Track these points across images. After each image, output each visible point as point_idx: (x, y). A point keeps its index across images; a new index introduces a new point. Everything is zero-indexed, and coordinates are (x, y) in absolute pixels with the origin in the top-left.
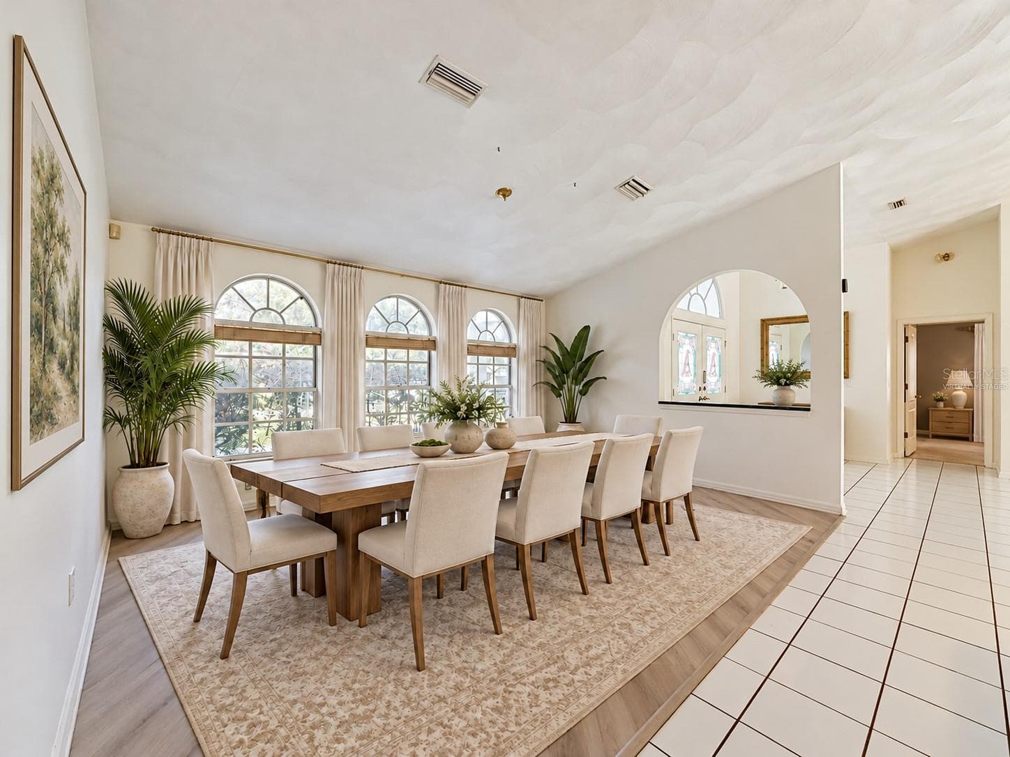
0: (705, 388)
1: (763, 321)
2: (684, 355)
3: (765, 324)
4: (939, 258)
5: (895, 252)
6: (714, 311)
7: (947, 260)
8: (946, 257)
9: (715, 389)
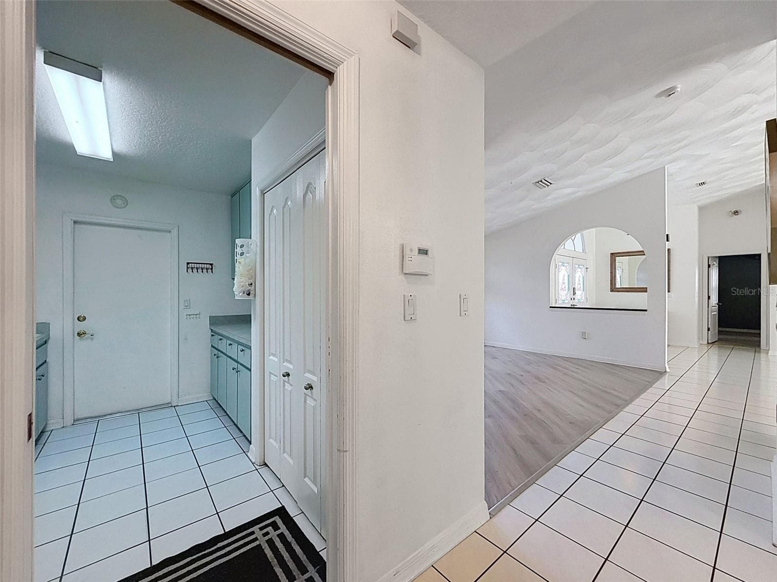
0: (574, 299)
1: (612, 254)
2: (562, 277)
3: (613, 256)
4: (730, 214)
5: (701, 209)
6: (579, 248)
7: (737, 215)
8: (736, 213)
9: (581, 299)
